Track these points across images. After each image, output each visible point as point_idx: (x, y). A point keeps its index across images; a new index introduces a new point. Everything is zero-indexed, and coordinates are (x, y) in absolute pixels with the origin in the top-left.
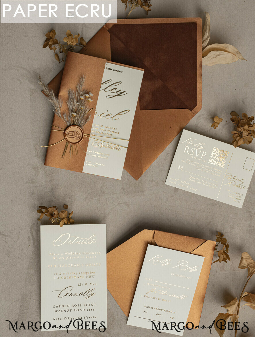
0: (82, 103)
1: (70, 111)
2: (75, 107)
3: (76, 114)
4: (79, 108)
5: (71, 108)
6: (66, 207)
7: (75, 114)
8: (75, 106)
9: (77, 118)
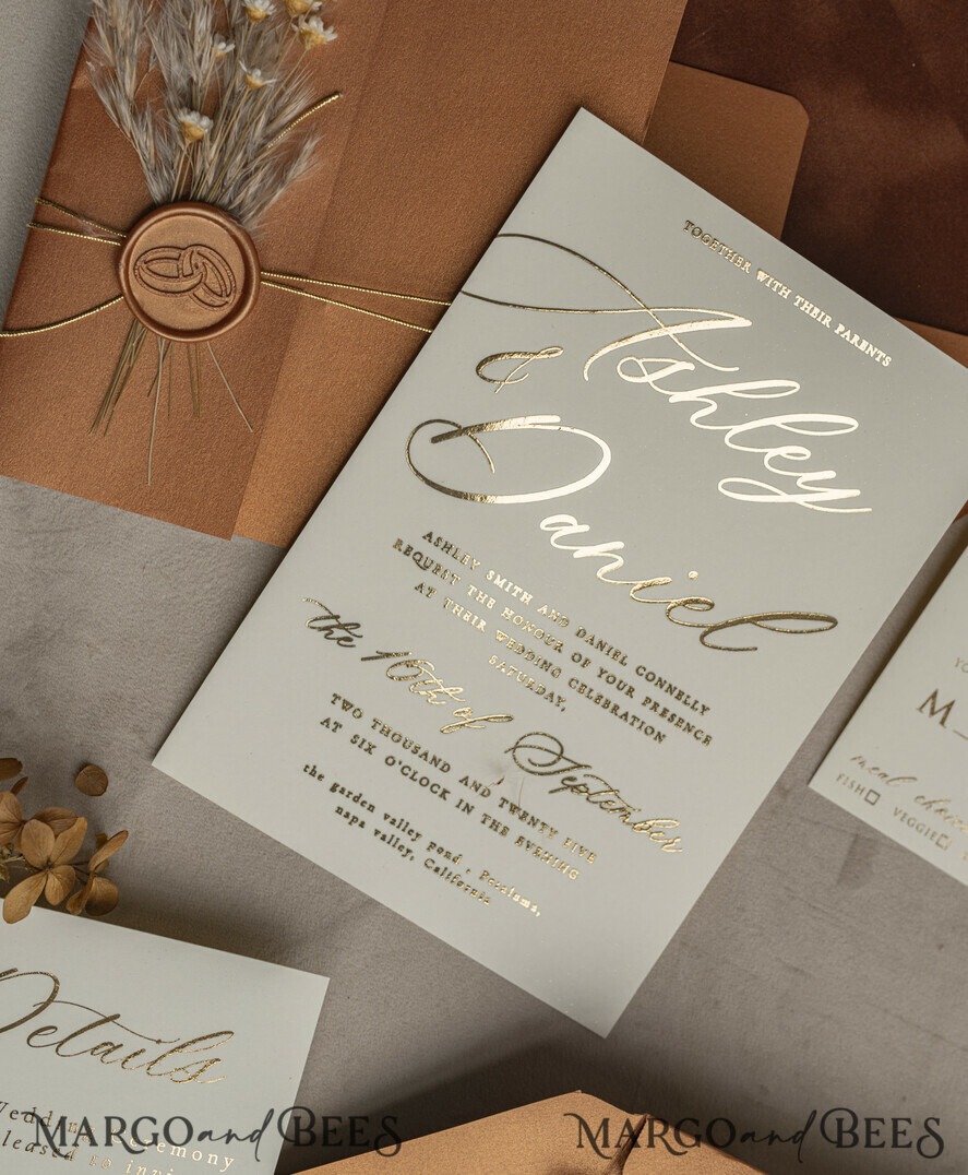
0: (258, 51)
1: (172, 98)
2: (204, 74)
3: (206, 121)
4: (238, 81)
5: (183, 82)
6: (91, 778)
7: (198, 124)
8: (205, 65)
9: (212, 153)
